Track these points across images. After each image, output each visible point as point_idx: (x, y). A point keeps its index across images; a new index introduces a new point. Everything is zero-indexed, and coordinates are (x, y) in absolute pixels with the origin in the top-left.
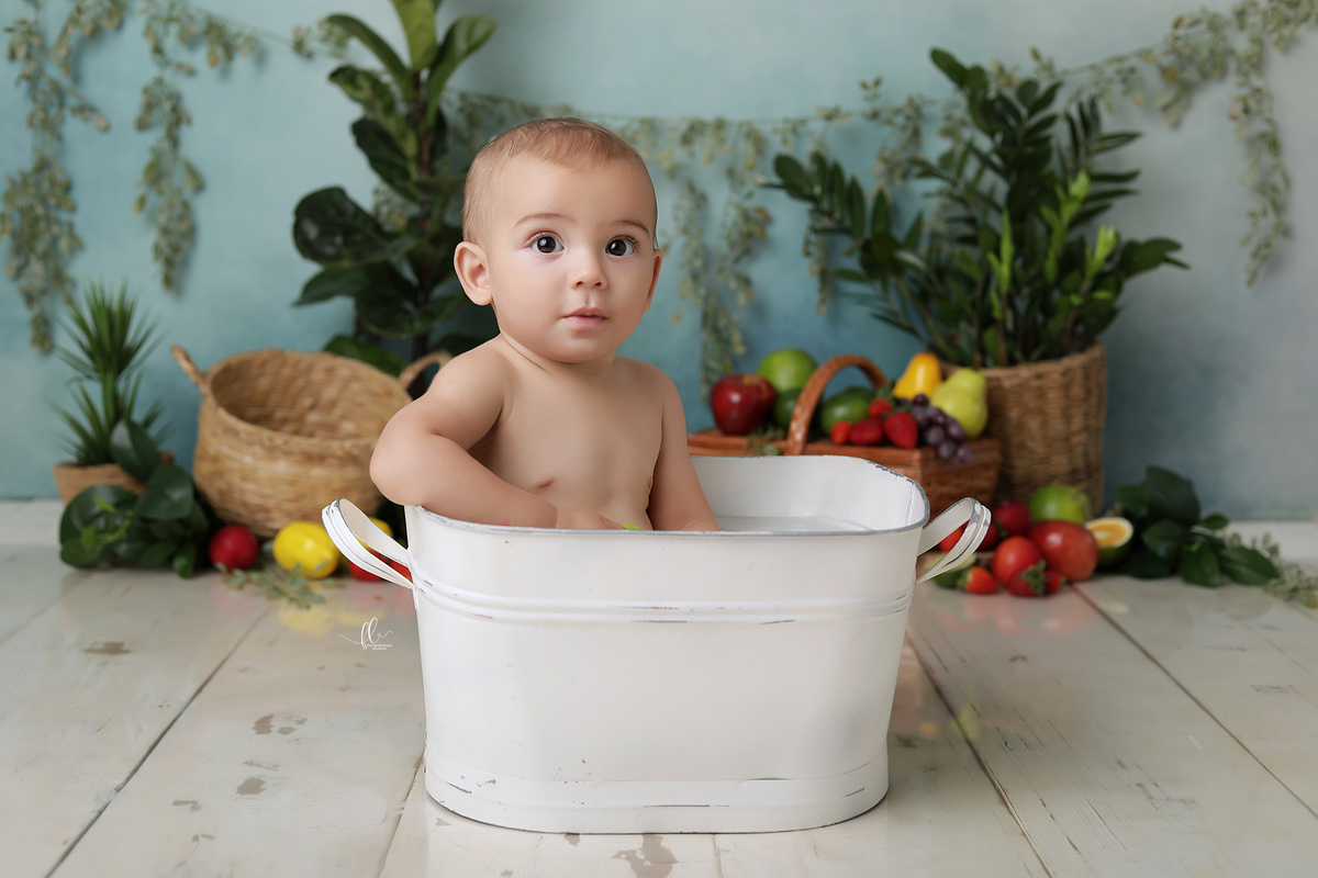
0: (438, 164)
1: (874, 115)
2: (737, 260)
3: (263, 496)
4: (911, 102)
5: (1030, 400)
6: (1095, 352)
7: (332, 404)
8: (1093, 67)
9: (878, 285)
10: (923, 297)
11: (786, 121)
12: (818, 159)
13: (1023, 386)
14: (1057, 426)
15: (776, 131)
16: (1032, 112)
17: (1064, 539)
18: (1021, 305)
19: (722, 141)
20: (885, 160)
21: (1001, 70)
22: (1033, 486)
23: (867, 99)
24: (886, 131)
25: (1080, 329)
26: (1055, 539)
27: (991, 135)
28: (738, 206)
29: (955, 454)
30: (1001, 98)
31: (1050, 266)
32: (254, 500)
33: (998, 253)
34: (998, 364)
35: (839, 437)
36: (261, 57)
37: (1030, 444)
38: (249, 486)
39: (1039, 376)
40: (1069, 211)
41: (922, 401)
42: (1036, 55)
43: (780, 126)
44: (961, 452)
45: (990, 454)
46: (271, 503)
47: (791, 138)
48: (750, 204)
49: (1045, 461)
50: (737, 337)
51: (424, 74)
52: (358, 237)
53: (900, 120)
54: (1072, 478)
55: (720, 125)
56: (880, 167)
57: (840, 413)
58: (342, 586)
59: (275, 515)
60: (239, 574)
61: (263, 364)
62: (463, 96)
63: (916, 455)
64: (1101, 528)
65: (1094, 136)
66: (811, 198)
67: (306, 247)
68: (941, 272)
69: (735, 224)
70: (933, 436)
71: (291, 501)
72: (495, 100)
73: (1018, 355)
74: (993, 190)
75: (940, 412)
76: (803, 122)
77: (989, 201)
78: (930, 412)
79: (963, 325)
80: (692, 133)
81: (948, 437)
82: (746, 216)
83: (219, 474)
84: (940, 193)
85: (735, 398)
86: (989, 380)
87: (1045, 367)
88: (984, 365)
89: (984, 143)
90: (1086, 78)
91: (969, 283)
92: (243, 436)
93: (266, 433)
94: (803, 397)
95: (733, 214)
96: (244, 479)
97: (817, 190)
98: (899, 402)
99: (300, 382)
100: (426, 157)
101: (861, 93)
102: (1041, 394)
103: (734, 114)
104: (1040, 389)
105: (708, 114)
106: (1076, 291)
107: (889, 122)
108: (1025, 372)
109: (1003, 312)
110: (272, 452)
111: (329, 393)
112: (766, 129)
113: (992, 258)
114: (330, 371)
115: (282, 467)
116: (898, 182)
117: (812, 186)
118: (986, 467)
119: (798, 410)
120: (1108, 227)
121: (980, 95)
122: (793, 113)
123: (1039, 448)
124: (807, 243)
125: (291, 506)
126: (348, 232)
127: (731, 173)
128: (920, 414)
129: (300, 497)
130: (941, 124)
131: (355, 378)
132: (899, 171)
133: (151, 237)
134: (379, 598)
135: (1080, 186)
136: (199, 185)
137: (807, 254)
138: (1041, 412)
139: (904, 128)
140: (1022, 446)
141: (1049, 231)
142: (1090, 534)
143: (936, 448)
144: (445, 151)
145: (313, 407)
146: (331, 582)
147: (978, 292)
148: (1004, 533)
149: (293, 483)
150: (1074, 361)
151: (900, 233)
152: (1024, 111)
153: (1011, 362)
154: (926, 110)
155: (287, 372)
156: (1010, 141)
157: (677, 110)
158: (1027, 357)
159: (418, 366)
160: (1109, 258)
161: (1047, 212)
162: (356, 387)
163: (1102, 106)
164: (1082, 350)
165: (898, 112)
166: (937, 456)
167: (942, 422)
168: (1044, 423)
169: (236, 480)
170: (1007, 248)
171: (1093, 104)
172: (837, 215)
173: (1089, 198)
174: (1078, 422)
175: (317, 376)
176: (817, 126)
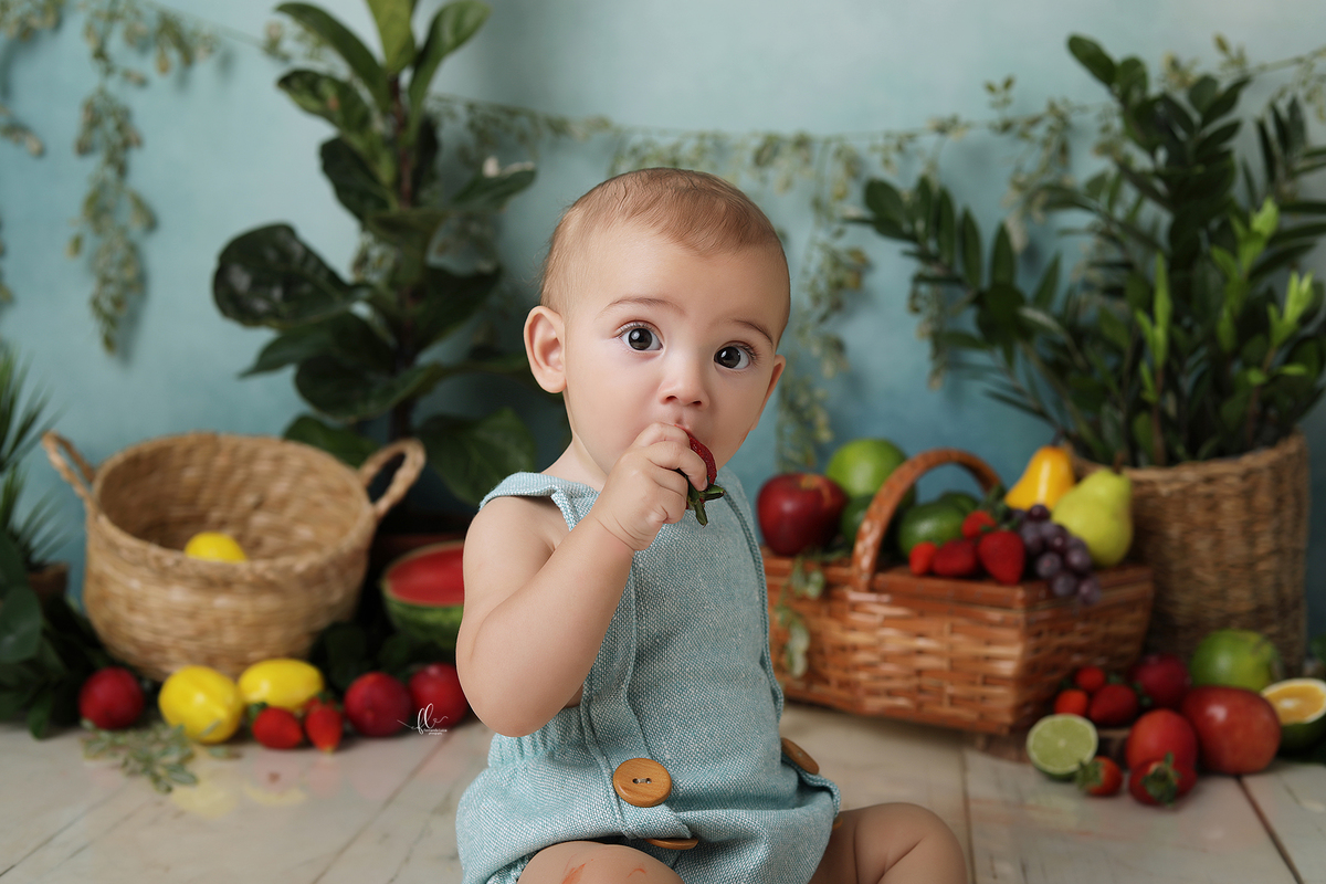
0: (425, 194)
1: (1006, 127)
2: (824, 319)
3: (156, 632)
4: (1052, 107)
5: (1197, 512)
6: (1291, 446)
7: (283, 503)
8: (1299, 61)
9: (999, 353)
10: (1058, 368)
11: (888, 136)
12: (924, 185)
13: (1186, 493)
14: (1236, 549)
15: (874, 149)
16: (1208, 118)
17: (1230, 715)
18: (1187, 383)
19: (807, 161)
20: (1020, 187)
21: (1174, 65)
22: (1201, 629)
23: (994, 105)
24: (1023, 146)
25: (1272, 413)
26: (1219, 713)
27: (1152, 152)
28: (824, 247)
29: (1075, 591)
30: (1165, 99)
31: (1225, 326)
32: (145, 637)
33: (1150, 310)
34: (1154, 463)
35: (918, 564)
36: (227, 63)
37: (1199, 572)
38: (139, 619)
39: (1209, 480)
40: (1251, 254)
41: (1041, 514)
42: (1222, 45)
43: (880, 142)
44: (1085, 589)
45: (1138, 587)
46: (166, 641)
47: (895, 157)
48: (841, 245)
49: (1220, 595)
50: (822, 419)
51: (406, 78)
52: (306, 289)
53: (1040, 132)
54: (1257, 620)
55: (802, 143)
56: (1014, 197)
57: (925, 529)
58: (237, 756)
59: (173, 655)
60: (105, 735)
61: (189, 451)
62: (471, 107)
63: (1019, 593)
64: (1289, 695)
65: (1298, 152)
66: (911, 237)
67: (231, 302)
68: (1080, 334)
69: (821, 271)
70: (1046, 565)
71: (191, 638)
72: (512, 113)
73: (1180, 450)
74: (1155, 226)
75: (1062, 531)
76: (911, 137)
77: (1148, 241)
78: (1047, 529)
79: (1107, 409)
80: (767, 153)
81: (1066, 567)
82: (836, 261)
83: (103, 599)
84: (1092, 230)
85: (788, 506)
86: (1137, 484)
87: (1218, 467)
88: (1135, 464)
89: (1141, 161)
90: (1290, 74)
91: (1118, 351)
92: (125, 553)
93: (154, 550)
94: (874, 507)
95: (818, 258)
96: (132, 608)
97: (920, 226)
98: (1009, 514)
99: (239, 475)
100: (407, 185)
101: (986, 97)
102: (1212, 504)
103: (818, 128)
104: (1209, 496)
105: (788, 128)
106: (1259, 365)
107: (1024, 136)
108: (1189, 474)
109: (1163, 392)
110: (164, 575)
111: (280, 488)
112: (860, 146)
113: (1142, 318)
114: (278, 460)
115: (178, 595)
116: (1038, 215)
117: (913, 222)
118: (1130, 605)
119: (866, 526)
120: (1301, 277)
121: (1136, 96)
122: (899, 125)
123: (1210, 578)
124: (914, 295)
125: (192, 646)
126: (291, 281)
127: (818, 205)
128: (1030, 534)
129: (202, 633)
130: (1095, 137)
131: (309, 470)
132: (1041, 199)
133: (89, 288)
134: (274, 777)
135: (1266, 219)
136: (151, 223)
137: (915, 310)
138: (1213, 528)
139: (1045, 143)
140: (1187, 574)
141: (1226, 279)
142: (1267, 706)
143: (1048, 582)
144: (433, 177)
145: (258, 506)
146: (221, 751)
147: (1126, 365)
148: (1146, 701)
149: (192, 615)
150: (1260, 459)
151: (1027, 284)
152: (1196, 117)
153: (1171, 460)
154: (1075, 119)
155: (221, 461)
156: (1176, 157)
157: (745, 124)
158: (1194, 453)
159: (383, 456)
160: (1305, 319)
161: (1219, 254)
162: (311, 481)
163: (1309, 113)
164: (1272, 443)
165: (1034, 122)
166: (1051, 595)
167: (1061, 544)
168: (1218, 544)
169: (120, 608)
170: (1163, 304)
171: (1294, 107)
172: (945, 259)
173: (1277, 237)
174: (1265, 543)
175: (262, 467)
176: (929, 141)
